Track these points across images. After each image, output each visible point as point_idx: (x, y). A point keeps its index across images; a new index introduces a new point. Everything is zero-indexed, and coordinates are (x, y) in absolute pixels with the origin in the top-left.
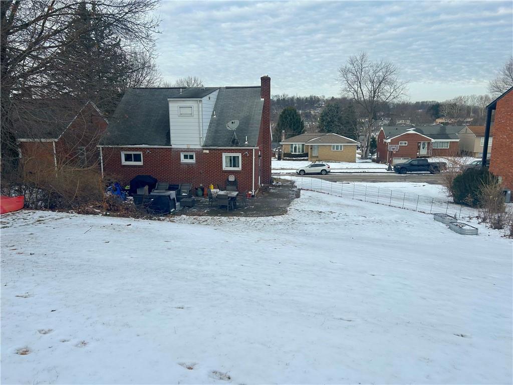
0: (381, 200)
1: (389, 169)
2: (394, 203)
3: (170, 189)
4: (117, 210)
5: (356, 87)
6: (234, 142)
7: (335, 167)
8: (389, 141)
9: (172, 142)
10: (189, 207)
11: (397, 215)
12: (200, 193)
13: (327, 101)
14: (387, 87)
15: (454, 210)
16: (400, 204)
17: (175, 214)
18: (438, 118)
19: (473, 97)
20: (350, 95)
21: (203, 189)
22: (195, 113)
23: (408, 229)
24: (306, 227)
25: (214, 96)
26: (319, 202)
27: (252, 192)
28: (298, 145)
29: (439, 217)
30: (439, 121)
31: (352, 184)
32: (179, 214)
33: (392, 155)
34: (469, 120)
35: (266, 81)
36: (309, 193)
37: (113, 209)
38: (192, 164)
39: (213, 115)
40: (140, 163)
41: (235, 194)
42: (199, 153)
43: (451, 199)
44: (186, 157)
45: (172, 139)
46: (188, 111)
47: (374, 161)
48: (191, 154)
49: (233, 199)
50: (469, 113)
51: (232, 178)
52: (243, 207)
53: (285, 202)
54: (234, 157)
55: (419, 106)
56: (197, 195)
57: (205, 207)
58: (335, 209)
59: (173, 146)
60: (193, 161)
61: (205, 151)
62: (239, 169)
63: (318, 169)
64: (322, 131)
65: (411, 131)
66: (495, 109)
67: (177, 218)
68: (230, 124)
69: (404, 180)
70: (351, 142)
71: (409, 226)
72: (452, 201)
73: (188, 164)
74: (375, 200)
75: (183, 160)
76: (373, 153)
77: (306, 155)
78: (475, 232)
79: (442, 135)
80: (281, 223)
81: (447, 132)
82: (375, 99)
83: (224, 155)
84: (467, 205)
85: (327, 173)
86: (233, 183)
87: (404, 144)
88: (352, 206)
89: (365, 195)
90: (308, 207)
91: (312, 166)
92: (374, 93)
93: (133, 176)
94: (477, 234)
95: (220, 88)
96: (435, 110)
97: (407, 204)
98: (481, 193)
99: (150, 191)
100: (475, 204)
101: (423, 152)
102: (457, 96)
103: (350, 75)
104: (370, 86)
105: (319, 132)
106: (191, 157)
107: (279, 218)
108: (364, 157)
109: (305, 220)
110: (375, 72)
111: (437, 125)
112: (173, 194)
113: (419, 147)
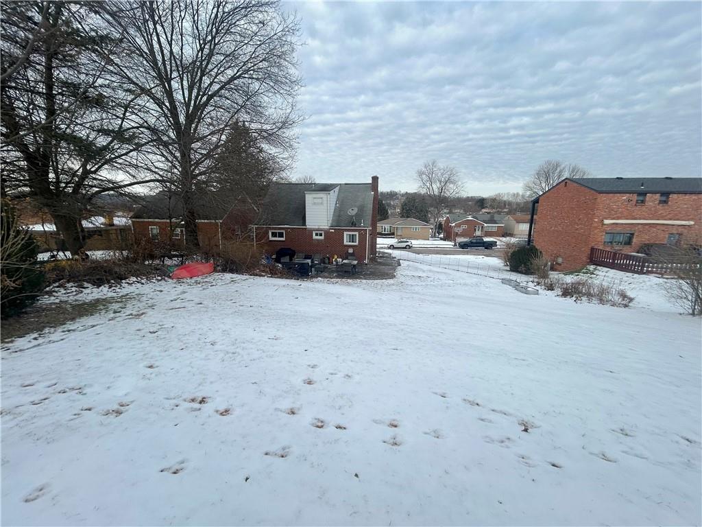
0: (460, 268)
1: (455, 245)
2: (470, 270)
3: (307, 257)
4: (276, 274)
5: (428, 184)
6: (353, 224)
7: (415, 243)
8: (454, 224)
9: (307, 224)
10: (322, 272)
11: (475, 280)
12: (327, 261)
13: (403, 195)
14: (451, 186)
15: (515, 276)
16: (475, 271)
17: (312, 277)
18: (483, 208)
19: (508, 194)
20: (423, 191)
21: (329, 259)
22: (325, 202)
23: (487, 290)
24: (413, 288)
25: (337, 189)
26: (416, 269)
27: (366, 261)
28: (387, 227)
29: (504, 281)
30: (484, 210)
31: (430, 256)
32: (316, 276)
33: (457, 235)
34: (505, 210)
35: (375, 179)
36: (407, 263)
37: (273, 273)
38: (321, 240)
39: (336, 204)
40: (283, 239)
41: (355, 262)
42: (327, 232)
43: (508, 268)
44: (317, 234)
45: (307, 221)
46: (320, 201)
47: (441, 239)
48: (320, 232)
49: (354, 266)
50: (505, 205)
51: (351, 251)
52: (361, 272)
53: (392, 269)
54: (353, 235)
55: (469, 199)
56: (324, 263)
57: (333, 272)
58: (430, 274)
59: (308, 227)
60: (322, 238)
61: (331, 231)
62: (357, 243)
63: (404, 245)
64: (402, 216)
65: (470, 218)
66: (538, 202)
67: (315, 280)
68: (350, 210)
69: (467, 253)
70: (425, 225)
71: (487, 288)
72: (509, 269)
73: (318, 240)
74: (456, 268)
75: (315, 237)
76: (439, 233)
77: (393, 234)
78: (537, 293)
79: (492, 221)
80: (393, 285)
81: (495, 219)
82: (442, 194)
83: (345, 233)
84: (521, 272)
85: (410, 247)
86: (352, 254)
87: (465, 227)
88: (441, 272)
89: (449, 265)
90: (410, 273)
91: (399, 242)
92: (442, 189)
93: (279, 248)
94: (538, 294)
95: (340, 184)
96: (481, 203)
97: (480, 272)
98: (531, 264)
99: (291, 260)
100: (527, 272)
101: (478, 233)
102: (497, 193)
103: (424, 176)
104: (438, 185)
105: (401, 217)
106: (321, 235)
107: (391, 281)
108: (434, 236)
109: (410, 282)
110: (442, 174)
111: (483, 214)
112: (309, 261)
113: (475, 230)
